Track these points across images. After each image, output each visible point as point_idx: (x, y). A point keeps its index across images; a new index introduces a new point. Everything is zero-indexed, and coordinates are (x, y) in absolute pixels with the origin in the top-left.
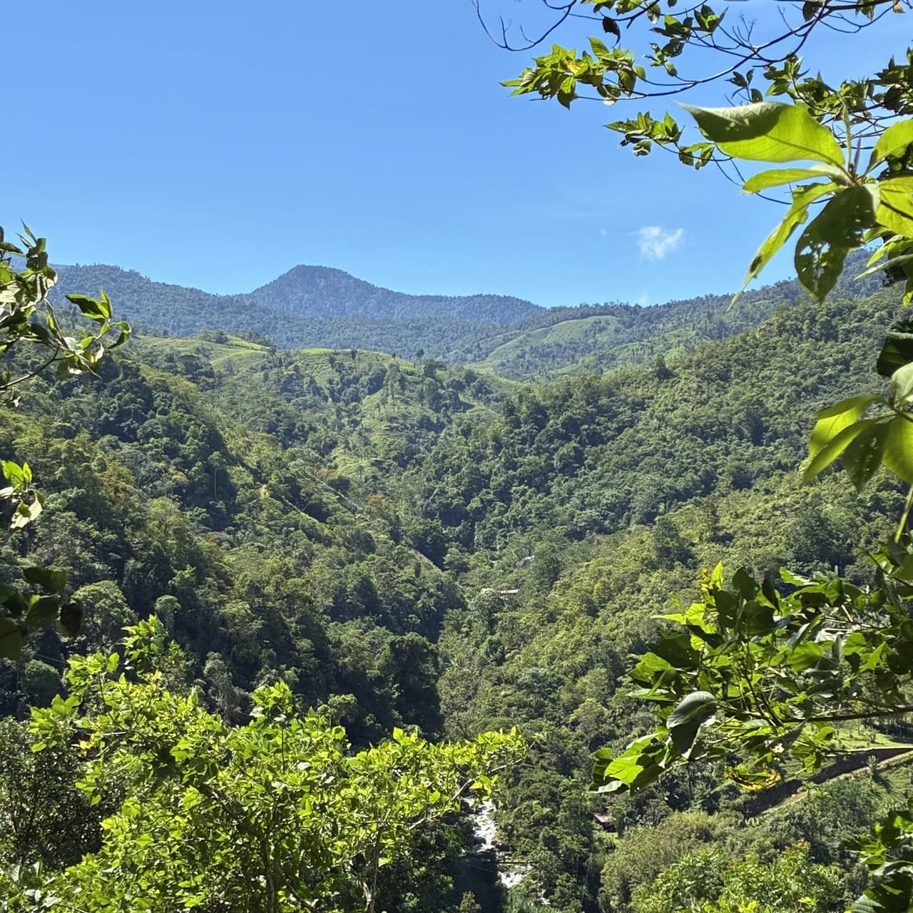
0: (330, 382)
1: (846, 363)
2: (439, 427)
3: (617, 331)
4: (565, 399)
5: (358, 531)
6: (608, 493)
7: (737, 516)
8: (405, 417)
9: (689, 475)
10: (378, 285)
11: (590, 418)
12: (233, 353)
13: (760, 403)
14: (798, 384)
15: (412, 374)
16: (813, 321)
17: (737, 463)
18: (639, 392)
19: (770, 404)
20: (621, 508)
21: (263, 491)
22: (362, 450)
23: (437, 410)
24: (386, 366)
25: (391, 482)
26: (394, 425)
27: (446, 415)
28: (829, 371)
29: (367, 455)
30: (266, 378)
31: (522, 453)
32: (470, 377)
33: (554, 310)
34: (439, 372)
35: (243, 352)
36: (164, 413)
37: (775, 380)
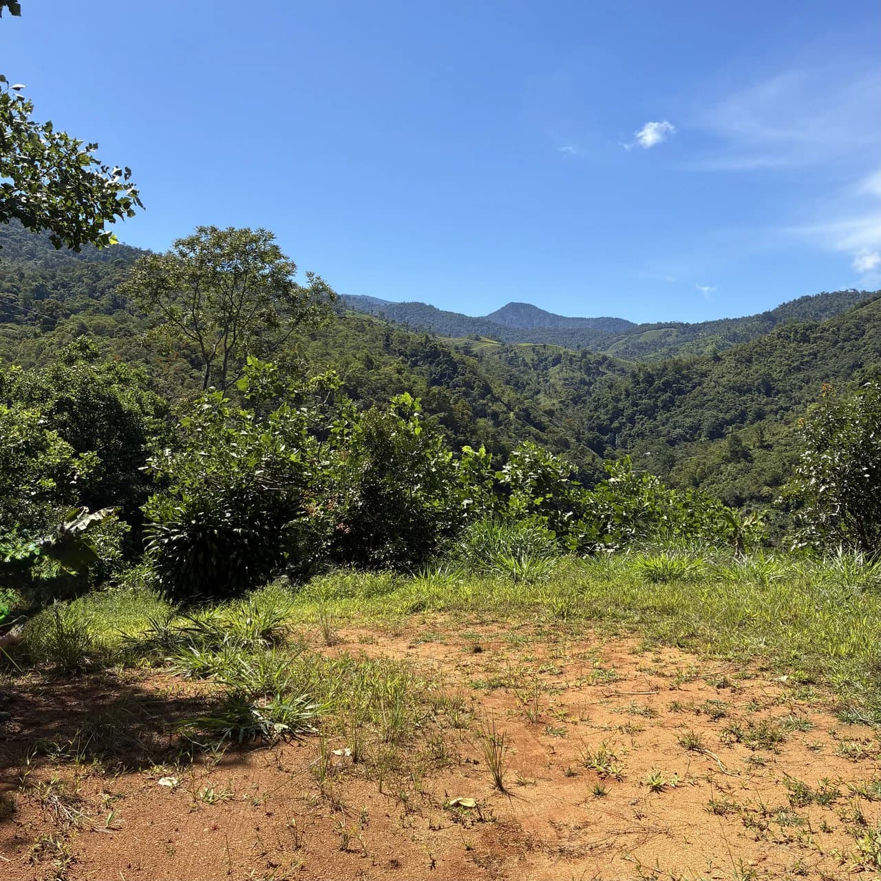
0: (533, 360)
1: (815, 355)
2: (590, 384)
3: (677, 336)
4: (663, 371)
5: (561, 437)
6: (688, 420)
7: (773, 435)
8: (572, 378)
9: (732, 412)
10: (551, 311)
11: (677, 381)
12: (483, 345)
13: (770, 375)
14: (790, 365)
15: (575, 356)
16: (796, 332)
17: (758, 406)
18: (704, 368)
19: (775, 375)
20: (695, 429)
21: (512, 414)
22: (554, 395)
23: (589, 376)
24: (562, 352)
25: (570, 411)
26: (567, 382)
27: (593, 378)
28: (806, 359)
29: (556, 398)
30: (500, 358)
31: (641, 398)
32: (605, 358)
33: (643, 325)
34: (588, 356)
35: (488, 345)
36: (463, 375)
37: (777, 363)
